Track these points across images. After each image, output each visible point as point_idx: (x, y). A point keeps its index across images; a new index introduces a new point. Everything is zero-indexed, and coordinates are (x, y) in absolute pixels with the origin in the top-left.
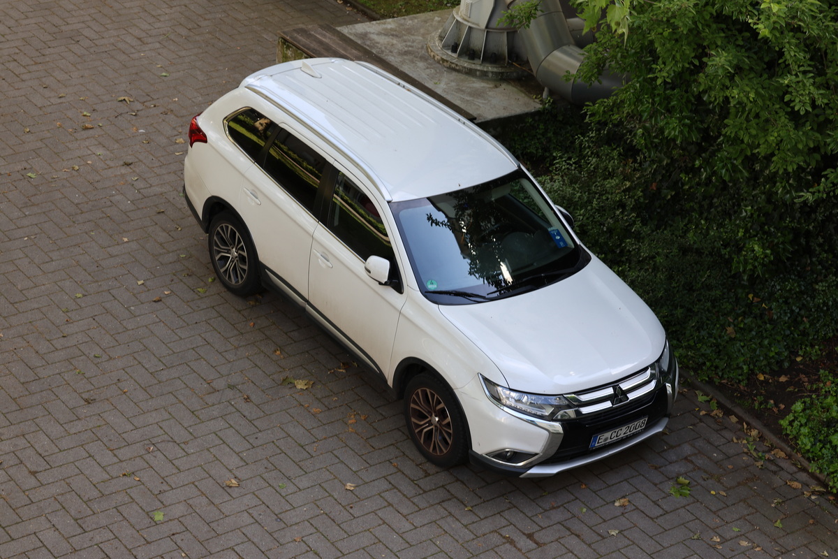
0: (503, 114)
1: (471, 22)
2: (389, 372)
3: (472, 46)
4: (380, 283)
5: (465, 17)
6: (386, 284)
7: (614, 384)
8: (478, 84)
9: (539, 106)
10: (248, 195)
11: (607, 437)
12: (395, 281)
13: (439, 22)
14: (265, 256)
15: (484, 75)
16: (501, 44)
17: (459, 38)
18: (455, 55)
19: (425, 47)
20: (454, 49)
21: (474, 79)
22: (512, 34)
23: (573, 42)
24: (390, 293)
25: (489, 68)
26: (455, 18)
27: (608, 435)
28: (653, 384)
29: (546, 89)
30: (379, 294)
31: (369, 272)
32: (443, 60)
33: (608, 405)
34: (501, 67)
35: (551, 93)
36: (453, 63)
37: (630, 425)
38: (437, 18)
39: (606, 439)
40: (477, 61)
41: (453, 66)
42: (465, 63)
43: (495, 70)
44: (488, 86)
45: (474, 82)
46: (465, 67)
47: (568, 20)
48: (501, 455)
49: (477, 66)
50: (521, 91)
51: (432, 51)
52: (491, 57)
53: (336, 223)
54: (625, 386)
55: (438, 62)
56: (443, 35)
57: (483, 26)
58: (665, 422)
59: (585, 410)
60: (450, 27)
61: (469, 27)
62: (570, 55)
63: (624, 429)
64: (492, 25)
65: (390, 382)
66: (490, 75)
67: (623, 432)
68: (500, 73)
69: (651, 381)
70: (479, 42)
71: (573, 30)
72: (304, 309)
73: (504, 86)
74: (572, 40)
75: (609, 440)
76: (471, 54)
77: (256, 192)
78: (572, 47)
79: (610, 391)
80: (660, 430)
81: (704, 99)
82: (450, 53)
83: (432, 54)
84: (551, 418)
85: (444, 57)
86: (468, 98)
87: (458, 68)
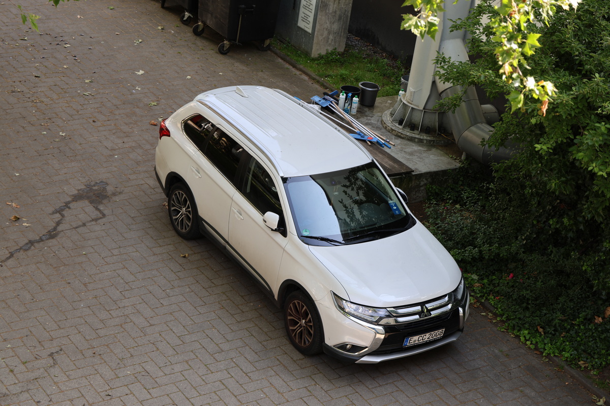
0: (433, 169)
1: (413, 105)
2: (276, 289)
3: (413, 121)
4: (272, 230)
5: (409, 101)
6: (276, 230)
7: (422, 304)
8: (415, 147)
9: (458, 165)
10: (193, 171)
11: (415, 340)
12: (282, 228)
13: (391, 104)
14: (203, 212)
15: (420, 142)
16: (433, 120)
17: (405, 116)
18: (400, 127)
19: (380, 121)
20: (400, 123)
21: (413, 144)
22: (442, 114)
23: (485, 121)
24: (279, 237)
25: (425, 137)
26: (402, 101)
27: (416, 338)
28: (450, 306)
29: (464, 153)
30: (271, 237)
31: (266, 222)
32: (393, 130)
33: (417, 317)
34: (433, 137)
35: (468, 156)
36: (399, 133)
37: (432, 333)
38: (389, 101)
39: (415, 341)
40: (416, 132)
41: (400, 134)
42: (408, 133)
43: (429, 138)
44: (424, 149)
45: (413, 146)
46: (407, 136)
47: (483, 106)
48: (343, 346)
49: (416, 135)
50: (447, 154)
51: (385, 123)
52: (427, 130)
53: (248, 190)
54: (429, 306)
55: (389, 132)
56: (393, 113)
57: (422, 108)
58: (459, 334)
59: (401, 319)
60: (398, 108)
61: (412, 108)
62: (482, 130)
63: (428, 335)
64: (427, 107)
65: (276, 297)
66: (425, 142)
67: (427, 337)
68: (432, 141)
69: (448, 304)
70: (418, 118)
71: (485, 113)
72: (225, 248)
73: (434, 150)
74: (484, 120)
75: (417, 342)
76: (412, 126)
77: (199, 169)
78: (483, 124)
79: (419, 308)
80: (455, 339)
81: (577, 164)
82: (397, 125)
83: (385, 125)
84: (377, 323)
85: (393, 128)
86: (408, 157)
87: (402, 136)
